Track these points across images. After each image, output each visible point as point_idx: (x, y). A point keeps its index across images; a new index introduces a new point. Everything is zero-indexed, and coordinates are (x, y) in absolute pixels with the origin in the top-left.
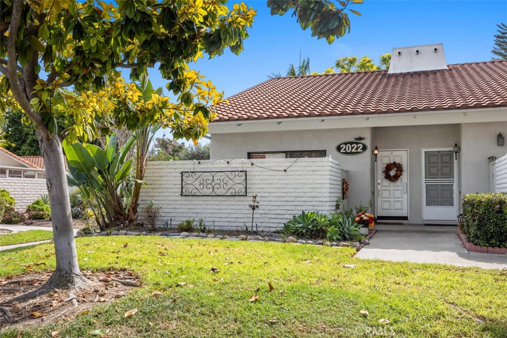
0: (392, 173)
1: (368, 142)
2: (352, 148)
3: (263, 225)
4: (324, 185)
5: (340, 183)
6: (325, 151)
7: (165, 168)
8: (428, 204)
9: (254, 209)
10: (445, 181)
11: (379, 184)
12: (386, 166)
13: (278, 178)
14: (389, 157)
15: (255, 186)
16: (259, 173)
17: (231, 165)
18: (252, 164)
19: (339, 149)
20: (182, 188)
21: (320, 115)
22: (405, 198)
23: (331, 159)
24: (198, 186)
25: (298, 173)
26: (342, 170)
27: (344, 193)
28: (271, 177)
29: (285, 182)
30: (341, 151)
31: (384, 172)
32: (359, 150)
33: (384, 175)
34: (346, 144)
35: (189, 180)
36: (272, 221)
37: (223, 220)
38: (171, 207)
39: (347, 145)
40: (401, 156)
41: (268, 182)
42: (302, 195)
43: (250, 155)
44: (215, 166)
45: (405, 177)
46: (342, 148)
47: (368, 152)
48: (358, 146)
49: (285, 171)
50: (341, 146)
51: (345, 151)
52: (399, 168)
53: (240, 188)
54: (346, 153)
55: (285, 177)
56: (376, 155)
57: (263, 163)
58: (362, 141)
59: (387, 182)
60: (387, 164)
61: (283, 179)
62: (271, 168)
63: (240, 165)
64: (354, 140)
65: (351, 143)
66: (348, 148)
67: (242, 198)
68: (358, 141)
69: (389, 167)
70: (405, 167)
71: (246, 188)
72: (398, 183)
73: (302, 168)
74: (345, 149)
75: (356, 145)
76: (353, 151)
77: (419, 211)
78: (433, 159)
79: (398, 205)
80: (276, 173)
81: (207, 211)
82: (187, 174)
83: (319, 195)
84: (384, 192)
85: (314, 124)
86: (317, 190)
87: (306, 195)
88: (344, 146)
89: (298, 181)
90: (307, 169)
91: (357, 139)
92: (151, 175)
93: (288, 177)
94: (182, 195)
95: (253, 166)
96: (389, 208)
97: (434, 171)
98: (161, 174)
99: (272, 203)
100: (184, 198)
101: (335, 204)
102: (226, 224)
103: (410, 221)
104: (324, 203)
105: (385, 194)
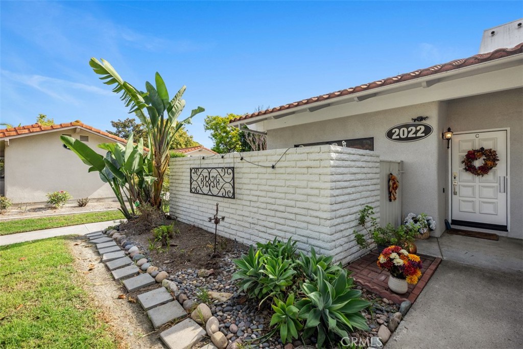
0: (478, 163)
1: (433, 122)
2: (409, 132)
3: (252, 237)
6: (373, 138)
9: (217, 222)
11: (455, 178)
12: (467, 153)
13: (266, 176)
14: (473, 141)
18: (242, 159)
19: (390, 134)
20: (191, 185)
22: (502, 200)
24: (200, 184)
25: (289, 170)
27: (390, 193)
28: (260, 176)
29: (274, 183)
30: (393, 138)
31: (463, 162)
32: (419, 134)
33: (463, 166)
34: (399, 128)
35: (195, 176)
36: (261, 234)
39: (402, 130)
40: (494, 140)
41: (256, 181)
42: (293, 203)
45: (501, 169)
46: (394, 133)
47: (433, 138)
48: (418, 128)
49: (273, 167)
50: (393, 131)
51: (398, 137)
52: (491, 156)
53: (229, 188)
54: (400, 139)
55: (273, 176)
56: (448, 139)
57: (252, 156)
58: (424, 122)
59: (468, 176)
60: (469, 152)
61: (271, 179)
62: (260, 164)
64: (412, 122)
65: (407, 126)
66: (404, 132)
68: (417, 123)
69: (471, 156)
70: (501, 155)
71: (234, 189)
72: (489, 176)
73: (293, 164)
74: (399, 135)
75: (414, 129)
76: (410, 135)
79: (489, 209)
80: (264, 170)
82: (194, 170)
83: (316, 207)
84: (463, 189)
86: (314, 199)
87: (298, 204)
88: (397, 130)
89: (288, 183)
91: (415, 120)
93: (278, 176)
94: (191, 192)
95: (243, 161)
96: (471, 210)
99: (260, 211)
100: (192, 195)
103: (511, 233)
104: (322, 221)
105: (467, 191)
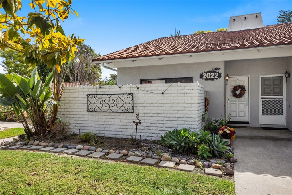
0: (238, 92)
1: (222, 71)
2: (211, 75)
3: (146, 135)
4: (193, 105)
5: (204, 101)
6: (192, 77)
7: (77, 92)
8: (264, 113)
9: (137, 125)
11: (228, 100)
13: (157, 99)
14: (235, 81)
15: (140, 105)
16: (143, 95)
17: (122, 89)
18: (138, 88)
19: (201, 76)
20: (88, 106)
21: (188, 52)
22: (247, 109)
23: (198, 84)
24: (98, 105)
25: (173, 95)
26: (205, 91)
27: (206, 107)
28: (152, 98)
29: (163, 102)
30: (203, 78)
31: (232, 92)
32: (216, 77)
33: (232, 94)
34: (206, 73)
35: (92, 100)
36: (153, 132)
37: (117, 130)
38: (82, 119)
39: (207, 74)
40: (244, 81)
41: (149, 102)
42: (176, 112)
43: (142, 82)
44: (111, 90)
45: (246, 95)
46: (204, 75)
47: (222, 78)
48: (215, 74)
49: (163, 93)
50: (203, 74)
51: (206, 78)
52: (242, 89)
53: (129, 107)
54: (207, 79)
55: (162, 98)
56: (227, 80)
57: (145, 87)
58: (218, 71)
59: (234, 99)
60: (234, 86)
61: (161, 100)
62: (152, 91)
63: (129, 89)
64: (212, 70)
65: (210, 72)
66: (208, 76)
67: (132, 113)
68: (215, 71)
69: (235, 88)
70: (247, 89)
71: (133, 107)
72: (242, 99)
73: (176, 91)
74: (206, 77)
75: (213, 74)
76: (212, 77)
77: (258, 119)
78: (267, 82)
79: (242, 114)
80: (155, 95)
81: (106, 123)
82: (91, 96)
83: (190, 112)
84: (232, 105)
85: (185, 59)
86: (188, 109)
87: (179, 112)
88: (205, 74)
89: (172, 102)
90: (179, 92)
91: (214, 69)
92: (68, 96)
93: (165, 98)
94: (88, 111)
95: (139, 90)
96: (235, 116)
97: (268, 90)
98: (74, 96)
99: (153, 118)
100: (90, 113)
101: (201, 118)
102: (119, 133)
103: (251, 125)
104: (193, 119)
105: (233, 106)
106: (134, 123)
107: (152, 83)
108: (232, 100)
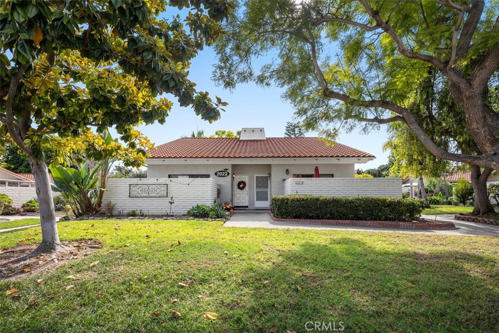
0: (241, 186)
1: (230, 171)
3: (176, 212)
4: (208, 192)
5: (217, 190)
6: (209, 175)
7: (119, 182)
8: (257, 200)
9: (171, 204)
10: (265, 190)
11: (235, 191)
12: (238, 182)
13: (185, 188)
14: (240, 178)
15: (172, 192)
16: (174, 185)
17: (159, 181)
19: (216, 174)
20: (130, 193)
21: (207, 157)
22: (247, 198)
23: (212, 179)
24: (139, 192)
25: (196, 185)
26: (217, 184)
27: (218, 195)
28: (181, 188)
29: (188, 190)
31: (237, 185)
33: (237, 187)
34: (219, 172)
35: (133, 189)
36: (181, 209)
37: (154, 209)
38: (123, 203)
40: (245, 178)
41: (179, 190)
42: (197, 196)
43: (170, 176)
44: (150, 181)
45: (247, 188)
47: (230, 176)
49: (188, 184)
52: (244, 183)
53: (164, 193)
54: (220, 176)
55: (188, 188)
56: (234, 177)
57: (177, 180)
58: (227, 171)
59: (239, 190)
62: (181, 183)
63: (164, 181)
64: (223, 170)
65: (222, 172)
67: (165, 198)
69: (240, 183)
70: (247, 183)
71: (167, 193)
72: (244, 190)
73: (197, 183)
77: (253, 203)
78: (259, 180)
79: (244, 201)
80: (184, 185)
81: (144, 205)
82: (133, 186)
83: (206, 196)
85: (204, 161)
86: (205, 194)
87: (199, 196)
89: (195, 190)
90: (200, 183)
91: (225, 170)
92: (110, 186)
93: (190, 187)
94: (129, 197)
95: (171, 182)
96: (239, 202)
97: (260, 185)
98: (116, 185)
99: (182, 201)
100: (131, 198)
101: (214, 200)
102: (156, 212)
103: (249, 208)
104: (208, 200)
105: (238, 196)
106: (169, 202)
107: (178, 177)
108: (237, 191)
